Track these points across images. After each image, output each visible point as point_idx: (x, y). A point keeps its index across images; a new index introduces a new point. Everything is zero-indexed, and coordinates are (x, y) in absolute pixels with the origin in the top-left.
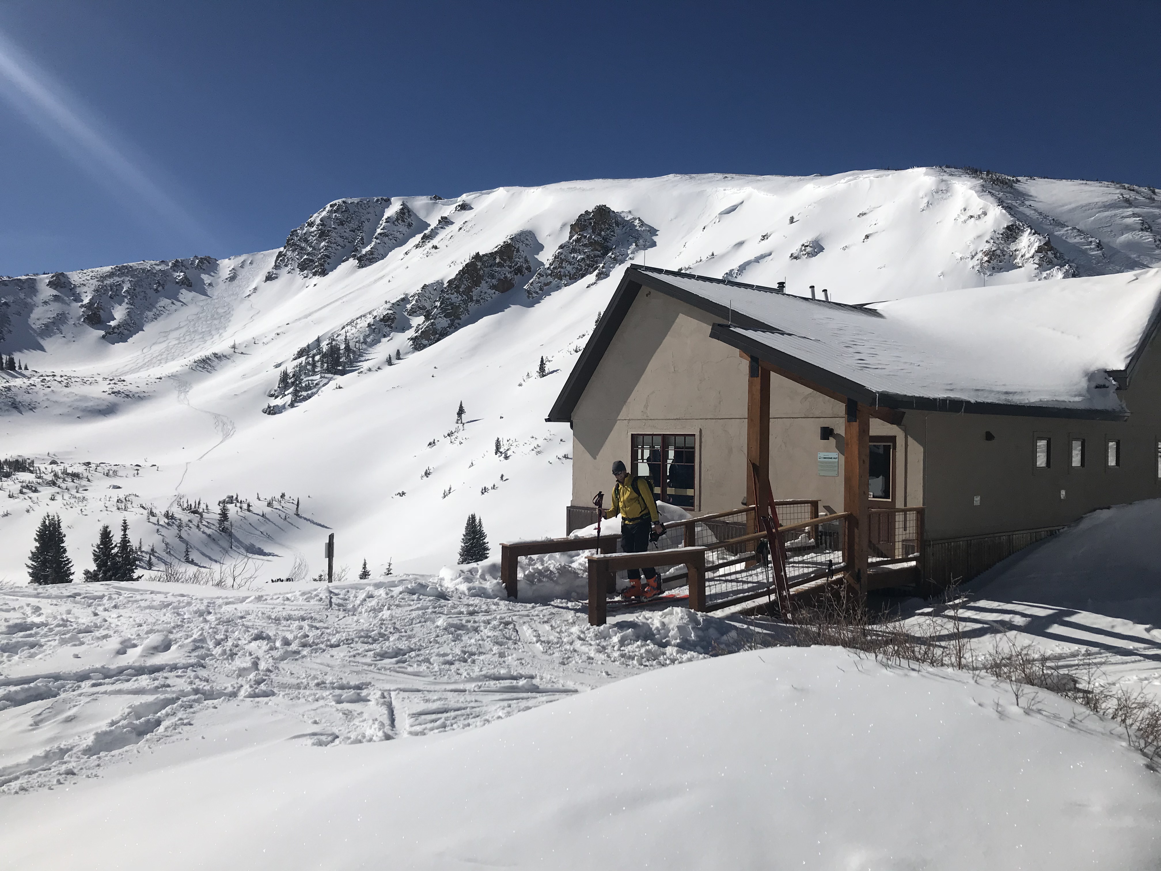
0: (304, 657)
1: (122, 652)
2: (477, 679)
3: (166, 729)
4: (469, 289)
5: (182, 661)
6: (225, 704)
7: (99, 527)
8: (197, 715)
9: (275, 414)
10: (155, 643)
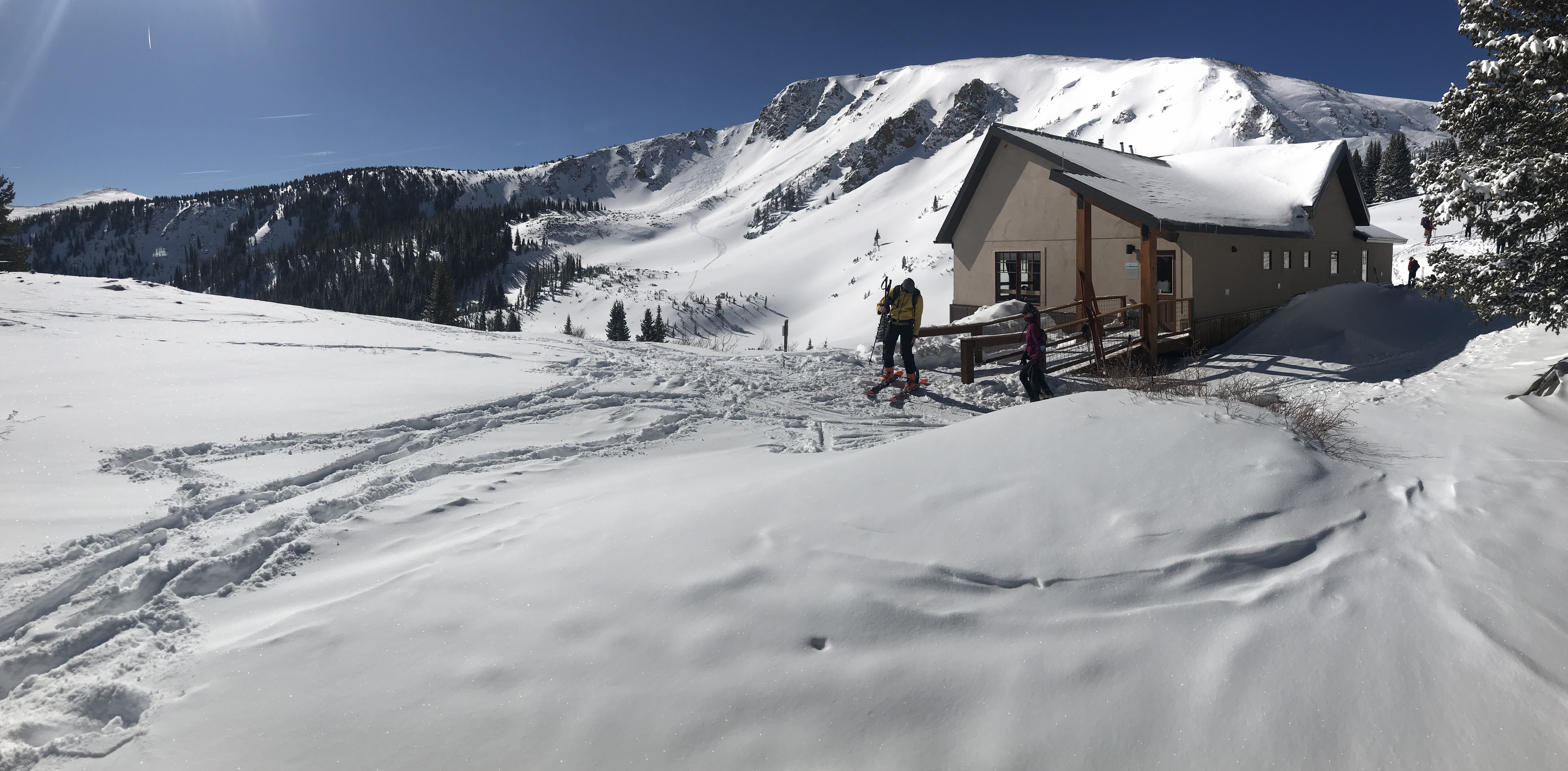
0: (766, 396)
1: (657, 384)
2: (881, 417)
3: (682, 432)
4: (884, 146)
5: (691, 393)
6: (715, 421)
7: (645, 310)
8: (699, 426)
9: (751, 238)
10: (675, 381)
